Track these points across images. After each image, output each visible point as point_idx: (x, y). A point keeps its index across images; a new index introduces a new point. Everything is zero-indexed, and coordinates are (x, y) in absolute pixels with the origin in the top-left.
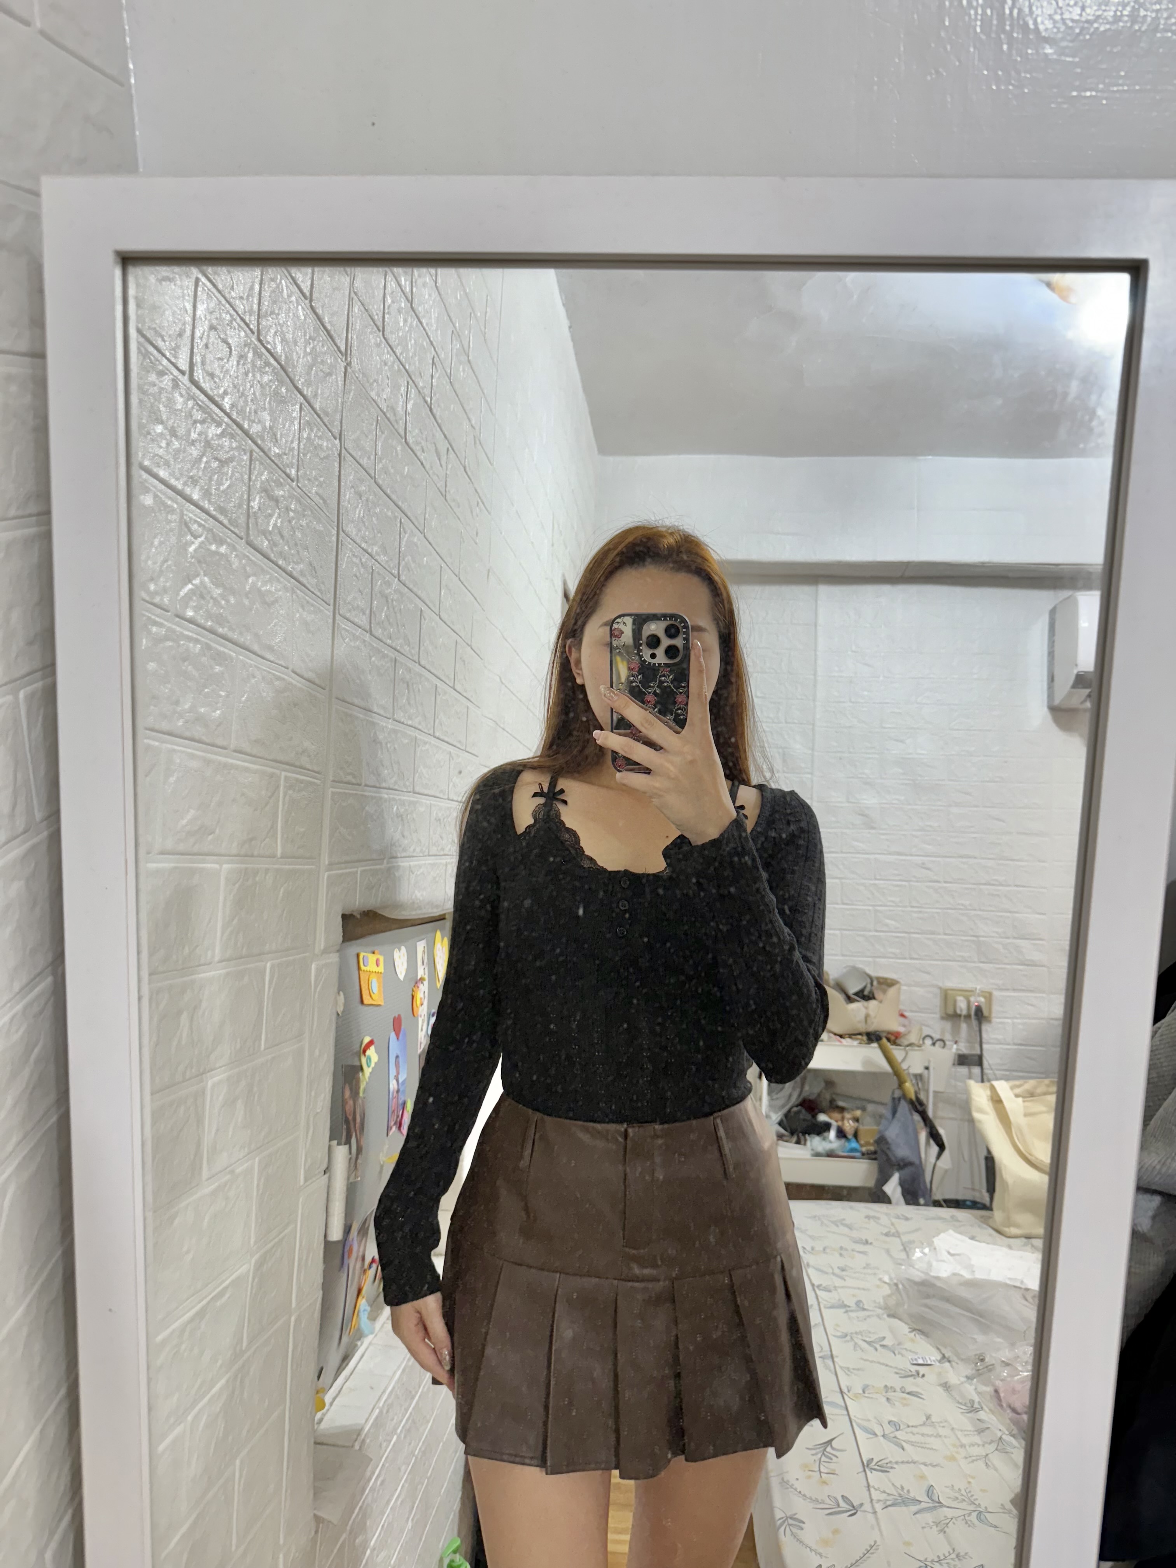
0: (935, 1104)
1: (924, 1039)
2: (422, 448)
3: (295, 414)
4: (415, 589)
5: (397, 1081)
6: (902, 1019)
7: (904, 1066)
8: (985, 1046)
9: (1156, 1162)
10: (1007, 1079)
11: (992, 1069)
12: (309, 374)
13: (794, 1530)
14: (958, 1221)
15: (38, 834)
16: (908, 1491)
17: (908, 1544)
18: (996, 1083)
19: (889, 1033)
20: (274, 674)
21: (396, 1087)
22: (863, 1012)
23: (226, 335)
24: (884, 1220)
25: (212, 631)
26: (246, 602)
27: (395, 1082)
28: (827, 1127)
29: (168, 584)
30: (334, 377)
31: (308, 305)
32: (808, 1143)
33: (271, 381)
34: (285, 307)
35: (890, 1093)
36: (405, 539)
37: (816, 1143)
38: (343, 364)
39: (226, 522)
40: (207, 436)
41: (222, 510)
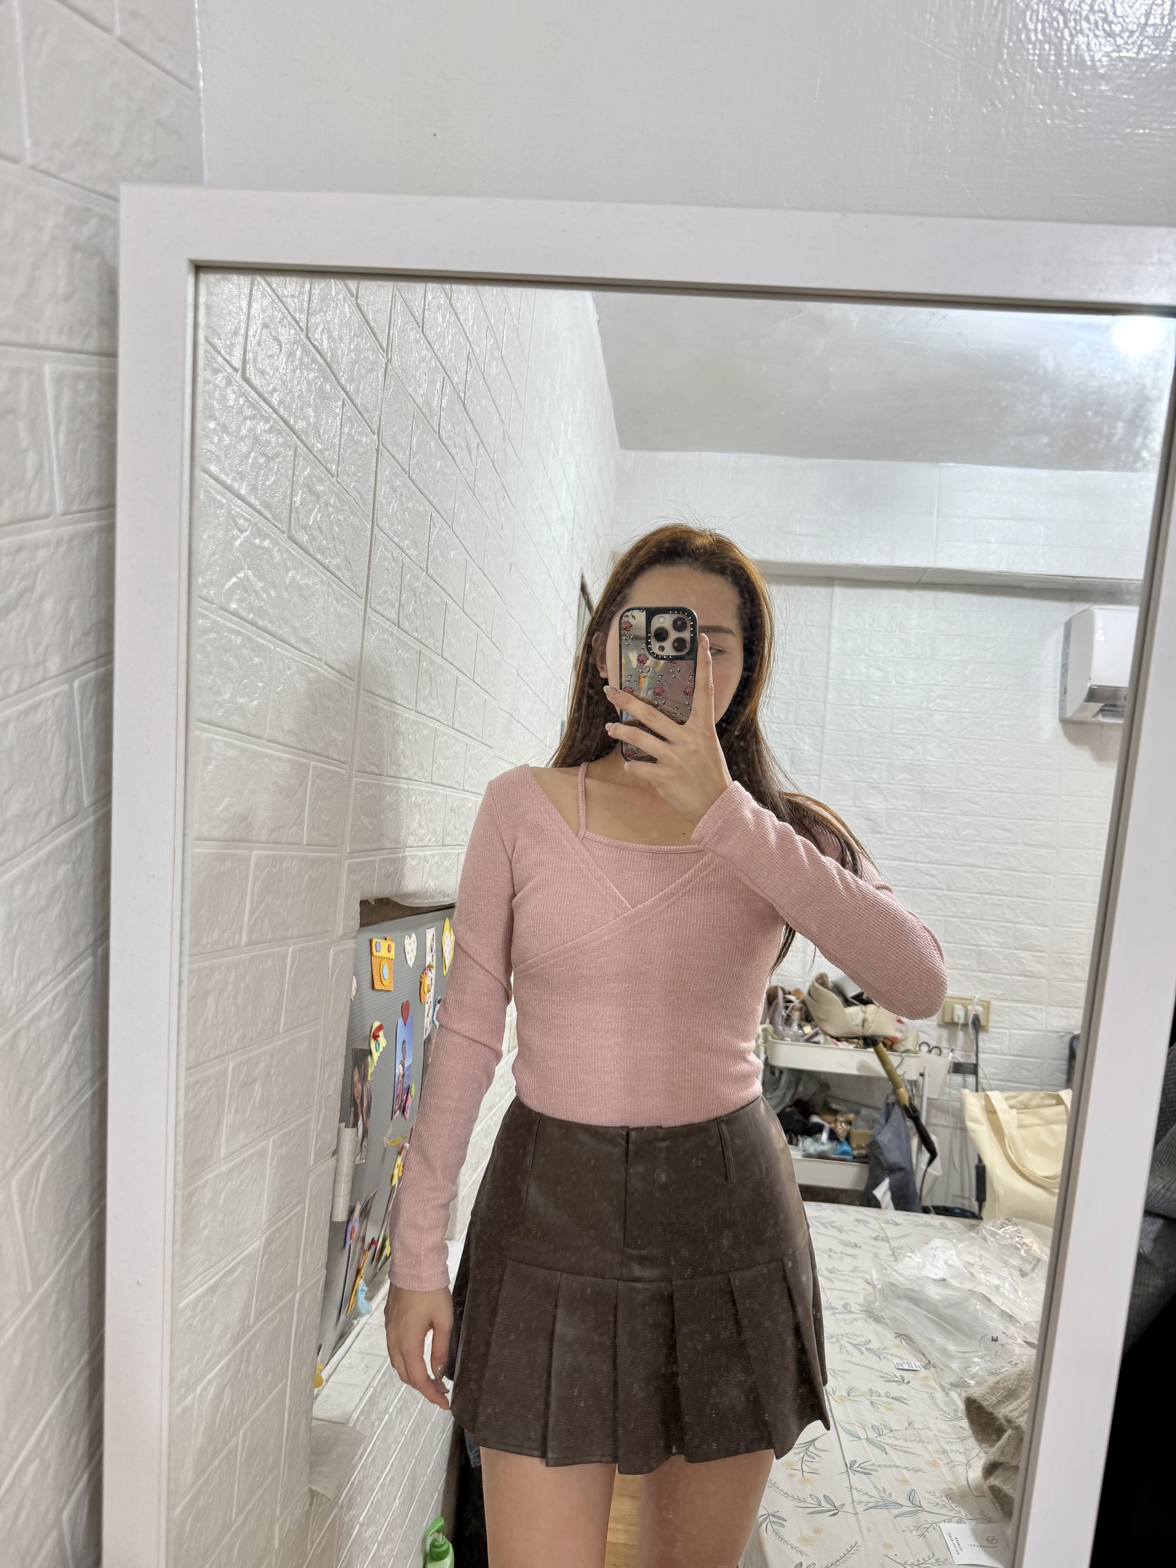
0: (928, 1112)
1: (920, 1046)
2: (454, 443)
3: (338, 410)
4: (441, 583)
5: (403, 1066)
6: (899, 1024)
7: (899, 1072)
8: (981, 1055)
9: (1161, 1186)
10: (1002, 1089)
11: (986, 1078)
12: (352, 371)
13: (775, 1527)
14: (947, 1228)
15: (85, 819)
16: (890, 1495)
17: (886, 1546)
18: (991, 1094)
19: (886, 1038)
20: (308, 666)
21: (402, 1072)
22: (861, 1016)
23: (278, 333)
24: (874, 1224)
25: (253, 624)
26: (286, 595)
27: (401, 1066)
28: (819, 1129)
29: (214, 577)
30: (376, 373)
31: (354, 302)
32: (800, 1144)
33: (317, 377)
34: (332, 304)
35: (884, 1098)
36: (435, 533)
37: (808, 1144)
38: (384, 361)
39: (269, 516)
40: (255, 432)
41: (268, 506)
